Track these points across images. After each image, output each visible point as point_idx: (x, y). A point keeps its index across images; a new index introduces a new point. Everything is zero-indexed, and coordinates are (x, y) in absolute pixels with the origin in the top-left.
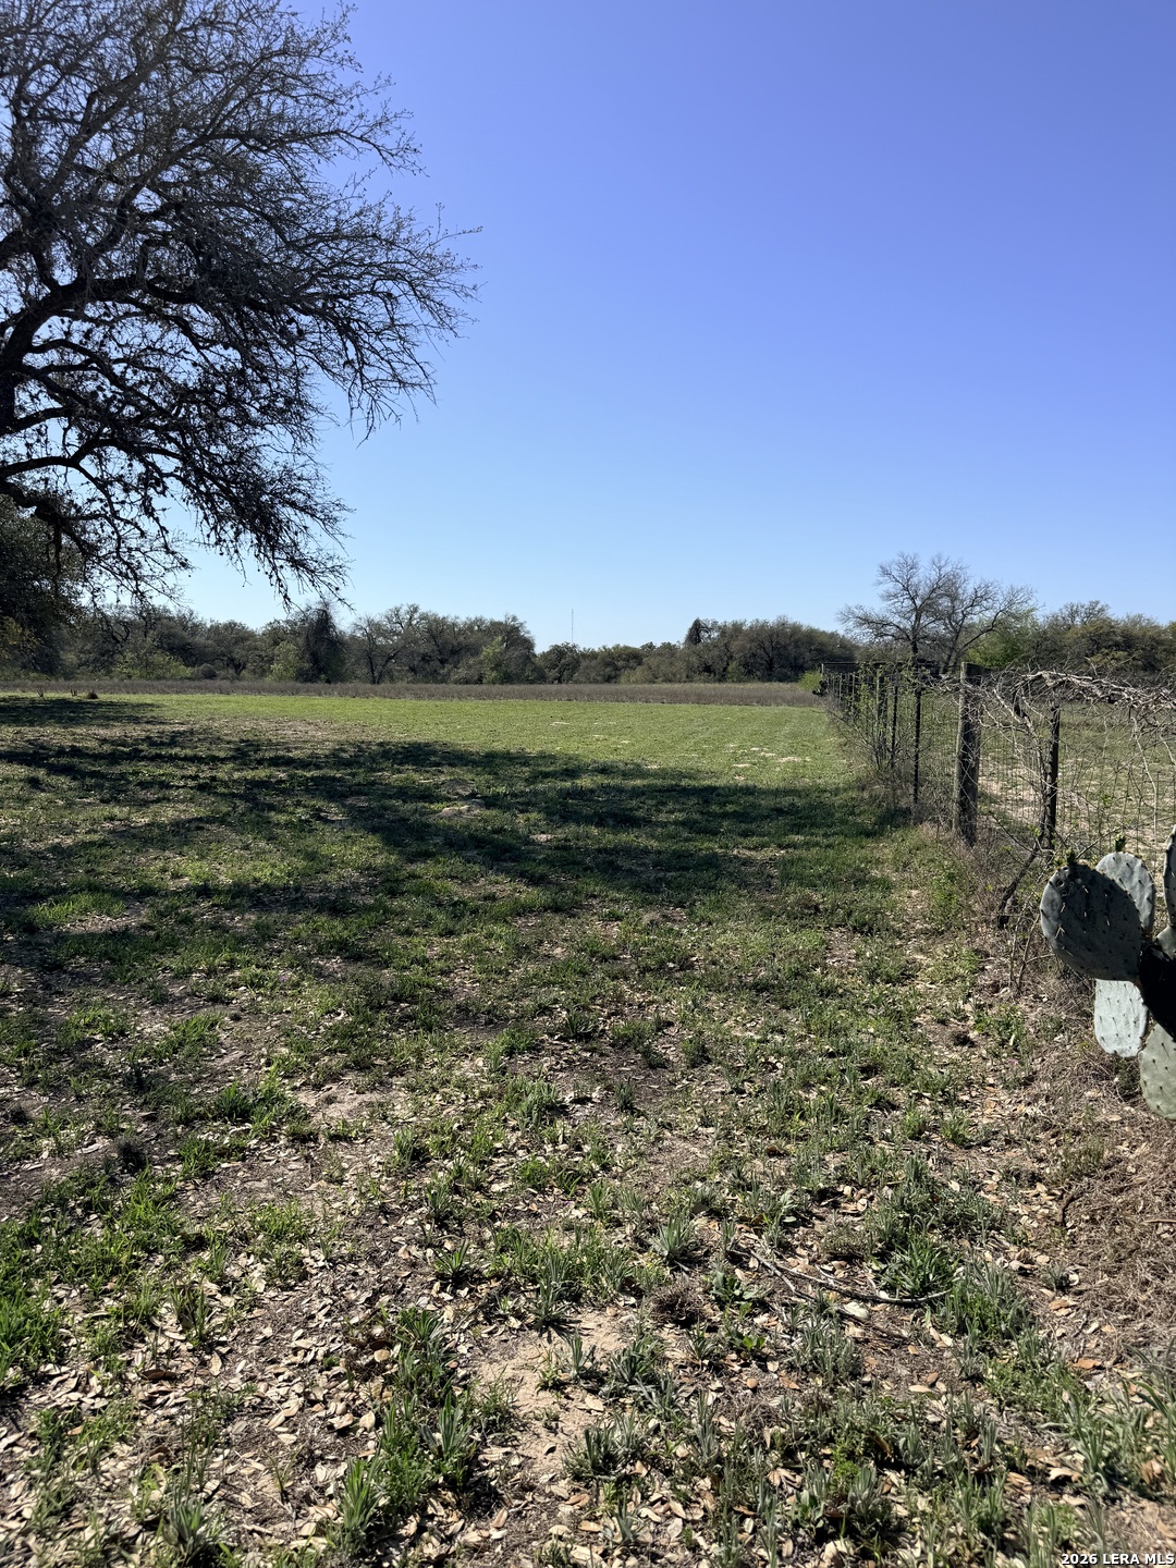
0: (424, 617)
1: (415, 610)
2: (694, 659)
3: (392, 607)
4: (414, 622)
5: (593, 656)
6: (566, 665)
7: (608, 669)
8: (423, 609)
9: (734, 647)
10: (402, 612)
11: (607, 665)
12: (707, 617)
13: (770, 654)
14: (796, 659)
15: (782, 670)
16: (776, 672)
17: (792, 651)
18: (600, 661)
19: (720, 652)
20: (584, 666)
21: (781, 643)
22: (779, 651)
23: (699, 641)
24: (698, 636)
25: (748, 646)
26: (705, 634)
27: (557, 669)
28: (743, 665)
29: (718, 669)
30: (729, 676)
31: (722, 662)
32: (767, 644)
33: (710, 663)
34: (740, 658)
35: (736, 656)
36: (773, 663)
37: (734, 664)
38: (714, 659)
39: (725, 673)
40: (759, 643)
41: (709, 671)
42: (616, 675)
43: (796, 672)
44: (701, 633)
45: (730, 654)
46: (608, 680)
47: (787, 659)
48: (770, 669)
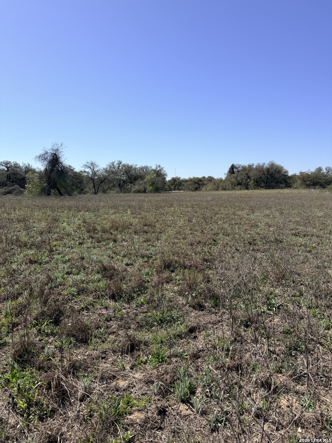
0: (124, 166)
1: (121, 163)
2: (233, 180)
3: (111, 162)
4: (120, 168)
5: (186, 181)
6: (177, 184)
7: (197, 185)
8: (124, 162)
9: (251, 174)
10: (115, 164)
11: (196, 183)
12: (236, 163)
13: (267, 177)
14: (279, 179)
15: (273, 183)
16: (271, 184)
17: (277, 175)
18: (193, 182)
19: (245, 176)
20: (185, 184)
21: (272, 172)
22: (272, 175)
23: (234, 173)
24: (233, 171)
25: (258, 174)
26: (237, 170)
27: (174, 186)
28: (256, 182)
29: (245, 184)
30: (249, 186)
31: (246, 180)
32: (266, 173)
33: (241, 181)
34: (254, 179)
35: (252, 178)
36: (268, 181)
37: (252, 182)
38: (242, 179)
39: (247, 185)
40: (263, 173)
41: (241, 185)
42: (199, 187)
43: (277, 184)
44: (235, 170)
45: (248, 177)
46: (196, 189)
47: (275, 179)
48: (266, 183)
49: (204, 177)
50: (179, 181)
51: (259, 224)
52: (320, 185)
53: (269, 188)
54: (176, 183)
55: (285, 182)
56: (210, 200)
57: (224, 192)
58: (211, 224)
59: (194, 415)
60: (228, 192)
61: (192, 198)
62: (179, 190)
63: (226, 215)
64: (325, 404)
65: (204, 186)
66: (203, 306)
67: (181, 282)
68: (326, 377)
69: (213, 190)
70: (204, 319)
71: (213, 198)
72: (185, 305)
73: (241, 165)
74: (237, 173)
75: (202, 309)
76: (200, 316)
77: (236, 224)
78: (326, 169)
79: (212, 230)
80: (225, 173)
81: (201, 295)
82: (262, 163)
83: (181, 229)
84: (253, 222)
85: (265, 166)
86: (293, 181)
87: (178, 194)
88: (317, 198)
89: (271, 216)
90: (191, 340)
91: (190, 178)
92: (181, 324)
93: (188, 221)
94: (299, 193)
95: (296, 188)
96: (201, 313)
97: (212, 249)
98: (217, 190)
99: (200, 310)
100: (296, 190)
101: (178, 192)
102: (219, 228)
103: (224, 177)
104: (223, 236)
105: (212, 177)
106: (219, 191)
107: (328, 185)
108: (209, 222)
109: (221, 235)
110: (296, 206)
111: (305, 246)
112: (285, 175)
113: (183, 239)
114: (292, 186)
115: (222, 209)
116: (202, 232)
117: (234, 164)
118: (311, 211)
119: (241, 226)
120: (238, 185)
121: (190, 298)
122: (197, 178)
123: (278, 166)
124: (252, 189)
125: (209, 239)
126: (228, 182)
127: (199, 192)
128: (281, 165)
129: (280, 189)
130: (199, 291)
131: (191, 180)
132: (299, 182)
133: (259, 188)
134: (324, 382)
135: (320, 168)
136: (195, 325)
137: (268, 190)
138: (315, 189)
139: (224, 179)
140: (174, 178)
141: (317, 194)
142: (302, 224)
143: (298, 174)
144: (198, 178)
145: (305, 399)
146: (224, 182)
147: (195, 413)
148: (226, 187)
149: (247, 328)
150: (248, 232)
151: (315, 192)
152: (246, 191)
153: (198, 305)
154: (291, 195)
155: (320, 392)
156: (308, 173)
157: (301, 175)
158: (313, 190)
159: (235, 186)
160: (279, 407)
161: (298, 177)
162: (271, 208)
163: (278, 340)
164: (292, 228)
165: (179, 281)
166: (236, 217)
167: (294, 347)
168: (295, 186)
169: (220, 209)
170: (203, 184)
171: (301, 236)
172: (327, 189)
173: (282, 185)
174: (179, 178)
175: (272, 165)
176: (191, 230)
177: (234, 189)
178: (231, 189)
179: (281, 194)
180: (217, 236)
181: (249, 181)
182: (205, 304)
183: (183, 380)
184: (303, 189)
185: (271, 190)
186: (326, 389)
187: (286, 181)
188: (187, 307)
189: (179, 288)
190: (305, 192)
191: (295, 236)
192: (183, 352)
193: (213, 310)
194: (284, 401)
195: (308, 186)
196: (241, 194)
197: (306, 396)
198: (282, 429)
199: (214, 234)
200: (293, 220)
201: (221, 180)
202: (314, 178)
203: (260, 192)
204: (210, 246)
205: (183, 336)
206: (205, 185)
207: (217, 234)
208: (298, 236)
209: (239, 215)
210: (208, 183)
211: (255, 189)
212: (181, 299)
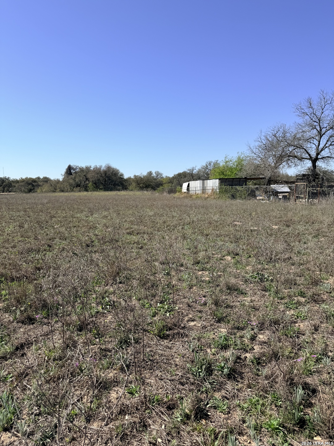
2: (71, 181)
5: (17, 182)
7: (30, 186)
9: (89, 176)
11: (29, 184)
12: (73, 164)
13: (105, 179)
14: (116, 181)
15: (111, 185)
16: (108, 186)
17: (114, 178)
18: (25, 183)
19: (83, 178)
20: (17, 185)
21: (109, 174)
22: (109, 178)
23: (71, 174)
24: (71, 172)
25: (96, 176)
26: (74, 171)
27: (2, 187)
28: (95, 184)
29: (84, 186)
30: (88, 188)
31: (85, 182)
32: (103, 175)
33: (79, 183)
34: (93, 181)
35: (91, 180)
36: (106, 183)
37: (91, 183)
38: (81, 181)
39: (86, 187)
40: (101, 175)
41: (79, 186)
42: (34, 189)
43: (115, 186)
44: (72, 171)
45: (87, 179)
46: (30, 191)
47: (112, 181)
48: (105, 186)
49: (39, 178)
50: (8, 182)
51: (98, 225)
52: (152, 187)
53: (107, 190)
54: (4, 183)
55: (121, 184)
56: (45, 203)
57: (62, 194)
58: (46, 228)
59: (19, 440)
60: (66, 194)
61: (25, 200)
62: (9, 192)
63: (64, 217)
64: (149, 385)
65: (40, 188)
66: (33, 318)
67: (7, 297)
68: (151, 360)
69: (50, 192)
70: (34, 333)
71: (50, 200)
72: (13, 322)
73: (78, 166)
74: (74, 174)
75: (33, 322)
76: (30, 330)
77: (74, 227)
78: (156, 173)
79: (47, 234)
80: (62, 174)
81: (31, 308)
82: (99, 166)
83: (10, 236)
84: (92, 224)
85: (102, 169)
86: (128, 184)
87: (8, 197)
88: (149, 199)
89: (109, 218)
90: (18, 359)
91: (21, 178)
92: (6, 344)
93: (19, 226)
94: (134, 194)
95: (132, 190)
96: (32, 326)
97: (47, 256)
98: (54, 192)
99: (30, 324)
100: (132, 192)
101: (8, 194)
102: (55, 233)
103: (61, 178)
104: (60, 241)
105: (48, 178)
106: (56, 193)
107: (158, 187)
108: (44, 226)
109: (57, 239)
110: (131, 207)
111: (138, 243)
112: (121, 178)
113: (11, 247)
114: (128, 188)
115: (59, 212)
116: (36, 238)
117: (71, 165)
118: (143, 211)
119: (79, 229)
120: (76, 186)
121: (18, 313)
122: (30, 178)
123: (114, 169)
124: (91, 191)
125: (44, 245)
126: (66, 184)
127: (33, 194)
128: (117, 168)
129: (118, 191)
130: (29, 303)
131: (23, 181)
132: (134, 184)
133: (98, 190)
134: (149, 366)
135: (150, 172)
136: (23, 341)
137: (107, 192)
138: (147, 191)
139: (61, 180)
140: (2, 178)
141: (149, 196)
142: (135, 223)
143: (132, 177)
144: (32, 178)
145: (132, 387)
146: (62, 184)
147: (20, 438)
148: (64, 189)
149: (81, 332)
150: (87, 234)
151: (147, 194)
152: (85, 193)
153: (28, 319)
154: (127, 197)
155: (145, 376)
156: (141, 177)
157: (135, 178)
158: (145, 192)
159: (74, 187)
160: (109, 402)
161: (133, 180)
162: (109, 209)
163: (110, 337)
164: (127, 227)
165: (5, 296)
166: (74, 219)
167: (124, 340)
168: (130, 188)
169: (57, 212)
170: (38, 186)
171: (135, 234)
172: (157, 191)
173: (119, 187)
174: (9, 178)
175: (109, 168)
176: (22, 236)
177: (72, 191)
178: (70, 191)
179: (119, 195)
180: (53, 241)
181: (87, 182)
182: (37, 316)
183: (6, 406)
184: (138, 191)
185: (110, 192)
186: (151, 371)
187: (123, 183)
188: (15, 324)
189: (5, 304)
190: (138, 193)
191: (129, 235)
192: (7, 375)
193: (46, 321)
194: (114, 395)
195: (142, 188)
196: (80, 196)
197: (133, 383)
198: (111, 422)
199: (50, 239)
200: (128, 220)
201: (58, 181)
202: (146, 181)
203: (99, 194)
204: (44, 252)
205: (8, 356)
206: (40, 186)
207: (53, 239)
208: (132, 234)
209: (77, 218)
210: (43, 184)
211: (94, 191)
212: (7, 316)
